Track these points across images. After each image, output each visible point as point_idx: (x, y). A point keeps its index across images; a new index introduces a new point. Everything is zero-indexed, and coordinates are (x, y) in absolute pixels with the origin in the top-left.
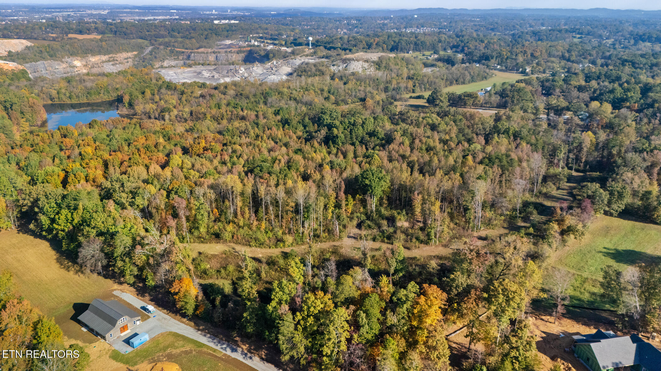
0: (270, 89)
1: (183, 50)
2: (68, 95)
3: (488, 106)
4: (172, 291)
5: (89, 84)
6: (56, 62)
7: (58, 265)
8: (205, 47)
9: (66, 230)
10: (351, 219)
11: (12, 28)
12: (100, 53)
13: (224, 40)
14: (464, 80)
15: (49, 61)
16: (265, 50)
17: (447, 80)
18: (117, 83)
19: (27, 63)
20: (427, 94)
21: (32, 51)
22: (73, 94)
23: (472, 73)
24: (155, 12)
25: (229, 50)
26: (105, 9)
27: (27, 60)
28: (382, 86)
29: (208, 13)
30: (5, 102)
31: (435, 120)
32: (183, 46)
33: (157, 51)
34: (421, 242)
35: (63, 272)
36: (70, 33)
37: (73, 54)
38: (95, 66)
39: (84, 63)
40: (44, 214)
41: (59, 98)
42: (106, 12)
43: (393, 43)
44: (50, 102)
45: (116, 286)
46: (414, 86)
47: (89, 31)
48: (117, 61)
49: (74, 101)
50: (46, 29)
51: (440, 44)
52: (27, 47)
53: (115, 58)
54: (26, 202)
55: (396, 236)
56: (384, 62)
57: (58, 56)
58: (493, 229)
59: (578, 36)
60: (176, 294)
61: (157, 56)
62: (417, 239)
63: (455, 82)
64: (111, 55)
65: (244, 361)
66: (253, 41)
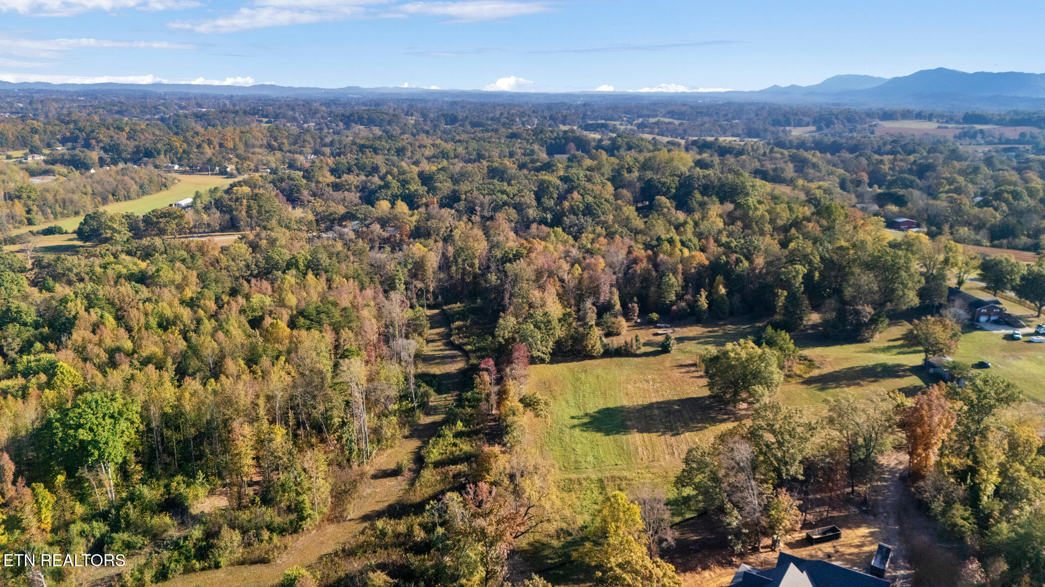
3: (201, 230)
10: (65, 546)
14: (128, 192)
17: (93, 194)
20: (71, 224)
23: (138, 180)
31: (131, 266)
34: (282, 531)
46: (28, 212)
51: (37, 136)
55: (222, 544)
58: (391, 447)
59: (265, 120)
62: (270, 528)
63: (110, 197)
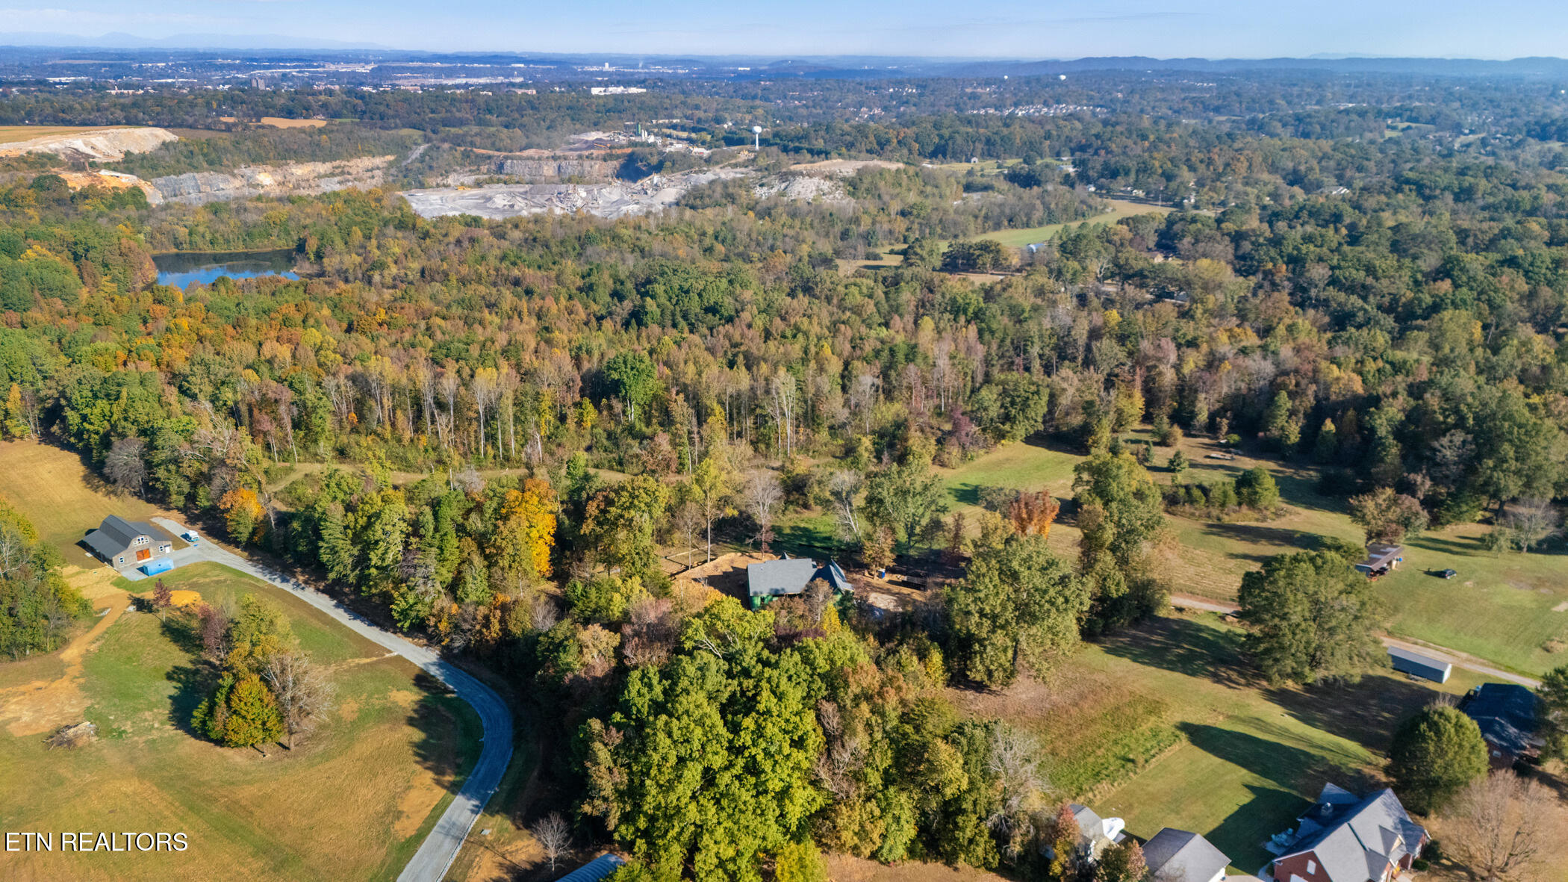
0: (598, 229)
1: (491, 152)
2: (208, 237)
4: (222, 507)
5: (251, 218)
6: (221, 176)
7: (83, 484)
8: (539, 146)
9: (101, 431)
11: (149, 103)
12: (313, 158)
13: (585, 131)
14: (1029, 219)
15: (206, 174)
16: (661, 153)
18: (308, 216)
19: (159, 176)
21: (172, 152)
22: (218, 235)
23: (1052, 205)
24: (474, 69)
25: (586, 153)
26: (367, 62)
27: (161, 171)
28: (838, 229)
29: (595, 69)
30: (76, 244)
32: (493, 144)
33: (434, 154)
35: (88, 493)
36: (267, 115)
37: (257, 159)
38: (303, 184)
39: (280, 178)
40: (73, 409)
41: (191, 243)
42: (370, 67)
43: (937, 140)
44: (174, 251)
45: (160, 512)
47: (307, 112)
48: (349, 173)
49: (219, 250)
50: (219, 106)
52: (164, 143)
53: (346, 169)
54: (50, 392)
56: (867, 180)
57: (225, 162)
60: (227, 511)
61: (434, 164)
63: (1006, 223)
64: (337, 163)
65: (294, 593)
66: (644, 134)
